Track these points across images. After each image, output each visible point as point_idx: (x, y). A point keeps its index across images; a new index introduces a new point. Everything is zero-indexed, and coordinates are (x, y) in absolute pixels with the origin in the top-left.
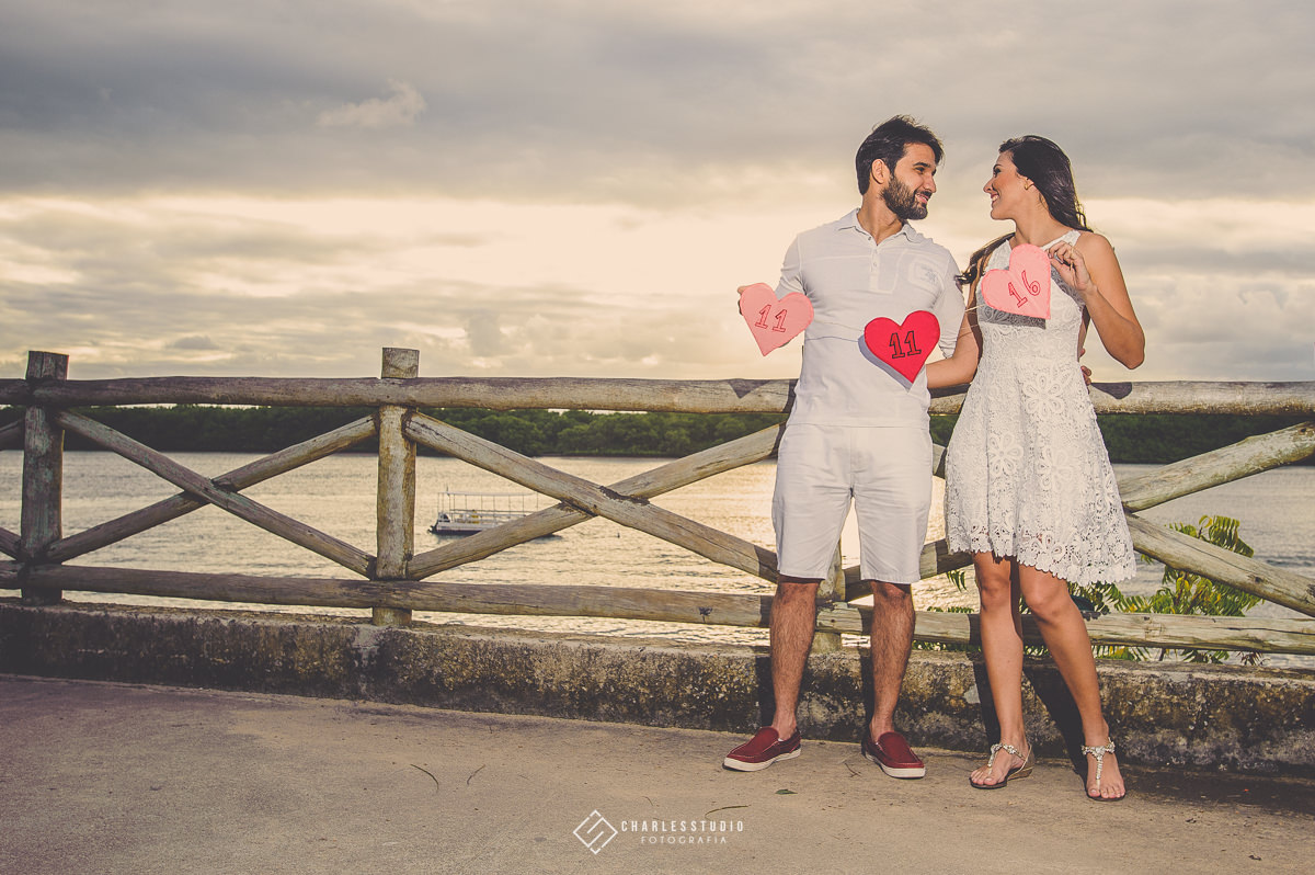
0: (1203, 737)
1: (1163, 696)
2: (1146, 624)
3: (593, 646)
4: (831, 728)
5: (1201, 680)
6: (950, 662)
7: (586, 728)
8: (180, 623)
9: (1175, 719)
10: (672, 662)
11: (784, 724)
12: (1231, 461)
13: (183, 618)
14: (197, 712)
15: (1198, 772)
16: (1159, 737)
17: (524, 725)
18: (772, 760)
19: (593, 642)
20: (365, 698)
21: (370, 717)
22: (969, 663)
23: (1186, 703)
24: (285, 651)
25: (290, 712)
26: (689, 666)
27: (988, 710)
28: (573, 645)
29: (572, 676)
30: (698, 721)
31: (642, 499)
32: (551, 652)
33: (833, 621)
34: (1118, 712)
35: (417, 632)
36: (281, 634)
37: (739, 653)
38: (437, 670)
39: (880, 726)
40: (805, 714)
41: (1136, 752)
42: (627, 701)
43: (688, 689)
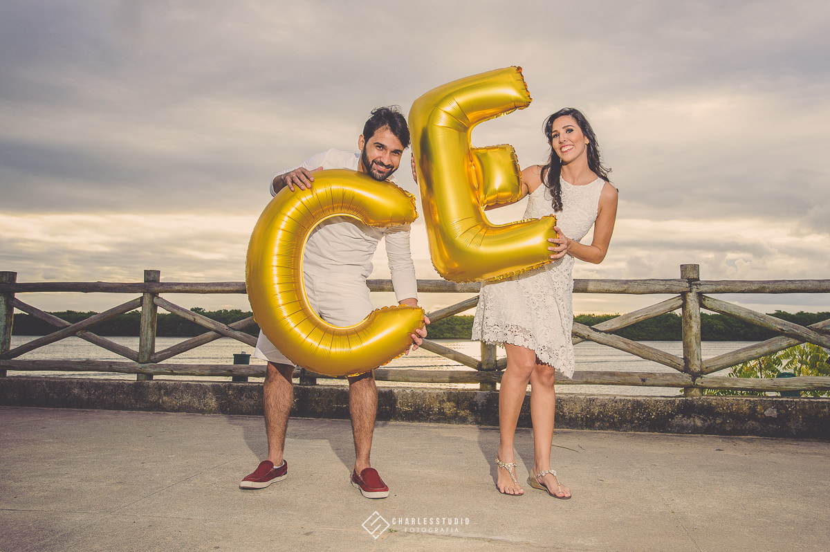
3: (591, 397)
4: (705, 429)
8: (385, 392)
10: (630, 403)
24: (440, 403)
26: (637, 404)
28: (582, 397)
29: (582, 410)
30: (642, 428)
32: (571, 400)
36: (437, 396)
42: (608, 421)
43: (637, 415)
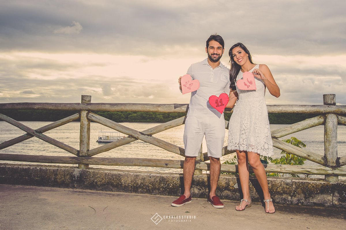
0: (295, 196)
1: (285, 186)
2: (280, 167)
3: (137, 174)
4: (200, 195)
5: (294, 182)
6: (230, 177)
7: (135, 195)
8: (26, 168)
9: (288, 192)
10: (158, 178)
11: (187, 194)
12: (302, 125)
13: (27, 167)
14: (30, 193)
15: (294, 205)
16: (284, 197)
17: (118, 195)
18: (184, 204)
19: (137, 173)
20: (76, 188)
21: (77, 193)
22: (235, 178)
23: (291, 188)
24: (55, 176)
25: (56, 192)
26: (162, 179)
27: (240, 190)
28: (132, 174)
29: (132, 182)
30: (165, 193)
31: (150, 135)
32: (125, 175)
33: (200, 167)
34: (273, 190)
35: (90, 170)
36: (53, 171)
37: (176, 175)
38: (95, 181)
39: (212, 194)
40: (193, 191)
41: (278, 200)
42: (146, 188)
43: (162, 185)
